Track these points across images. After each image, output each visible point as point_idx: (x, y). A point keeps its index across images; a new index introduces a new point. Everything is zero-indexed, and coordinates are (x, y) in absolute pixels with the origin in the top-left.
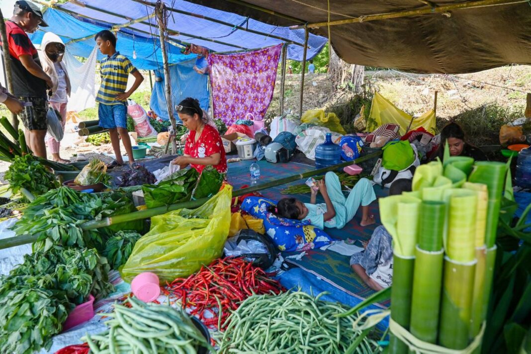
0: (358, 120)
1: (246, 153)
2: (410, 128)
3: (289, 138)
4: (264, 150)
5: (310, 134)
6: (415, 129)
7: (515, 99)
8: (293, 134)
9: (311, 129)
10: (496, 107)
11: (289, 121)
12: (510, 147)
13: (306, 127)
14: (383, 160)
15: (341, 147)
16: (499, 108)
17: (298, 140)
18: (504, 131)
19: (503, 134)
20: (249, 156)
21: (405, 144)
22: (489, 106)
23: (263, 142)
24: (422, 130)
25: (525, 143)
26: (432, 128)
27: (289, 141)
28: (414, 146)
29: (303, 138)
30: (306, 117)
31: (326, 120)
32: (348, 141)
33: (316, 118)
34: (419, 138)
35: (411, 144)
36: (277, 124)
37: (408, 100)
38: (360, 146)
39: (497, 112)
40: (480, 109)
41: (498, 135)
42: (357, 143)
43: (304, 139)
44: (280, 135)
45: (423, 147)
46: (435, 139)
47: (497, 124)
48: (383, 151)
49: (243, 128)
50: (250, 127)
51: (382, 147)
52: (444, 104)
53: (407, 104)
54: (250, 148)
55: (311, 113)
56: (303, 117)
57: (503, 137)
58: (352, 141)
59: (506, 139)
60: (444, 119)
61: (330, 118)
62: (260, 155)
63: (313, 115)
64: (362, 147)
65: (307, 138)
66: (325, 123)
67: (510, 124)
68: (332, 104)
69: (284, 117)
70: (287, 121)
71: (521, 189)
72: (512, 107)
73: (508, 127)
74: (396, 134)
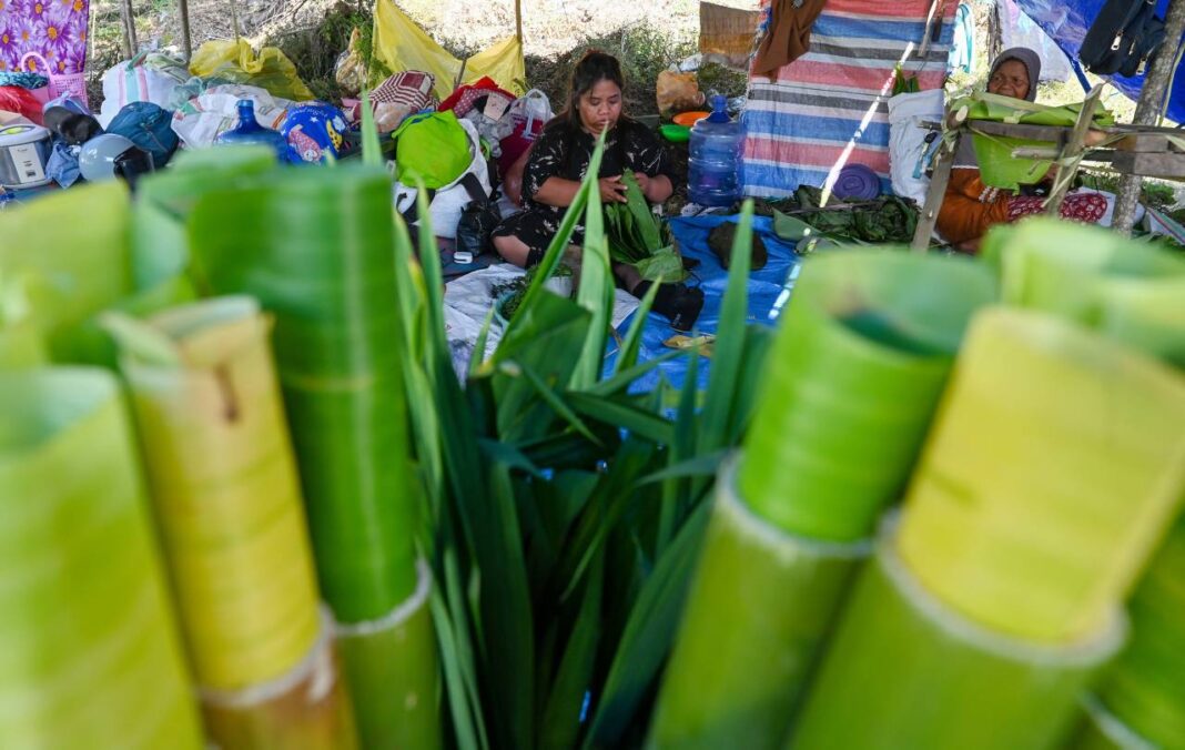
0: (344, 65)
1: (22, 171)
2: (462, 81)
3: (152, 119)
4: (77, 157)
5: (210, 107)
6: (472, 82)
7: (682, 15)
8: (163, 108)
9: (214, 91)
10: (647, 32)
11: (154, 72)
12: (678, 119)
13: (201, 88)
14: (397, 163)
15: (286, 137)
16: (653, 34)
17: (182, 123)
18: (666, 85)
19: (662, 89)
20: (32, 179)
21: (446, 120)
22: (634, 30)
23: (72, 134)
24: (487, 84)
25: (704, 108)
26: (516, 80)
27: (153, 129)
28: (471, 125)
29: (192, 117)
30: (203, 59)
31: (258, 67)
32: (302, 118)
33: (229, 62)
34: (480, 104)
35: (460, 120)
36: (120, 83)
37: (466, 17)
38: (337, 131)
39: (650, 43)
40: (617, 36)
41: (654, 94)
42: (329, 123)
43: (196, 121)
44: (125, 111)
45: (491, 125)
46: (521, 106)
47: (652, 69)
48: (397, 139)
49: (11, 96)
50: (38, 93)
51: (394, 131)
52: (546, 25)
53: (463, 25)
54: (33, 154)
55: (214, 50)
56: (194, 61)
57: (663, 97)
58: (314, 120)
59: (668, 101)
60: (545, 59)
61: (266, 61)
62: (65, 172)
63: (221, 55)
64: (343, 133)
65: (204, 116)
66: (256, 75)
67: (674, 66)
68: (281, 28)
69: (141, 62)
70: (148, 74)
71: (699, 207)
72: (677, 32)
73: (671, 74)
74: (427, 97)
